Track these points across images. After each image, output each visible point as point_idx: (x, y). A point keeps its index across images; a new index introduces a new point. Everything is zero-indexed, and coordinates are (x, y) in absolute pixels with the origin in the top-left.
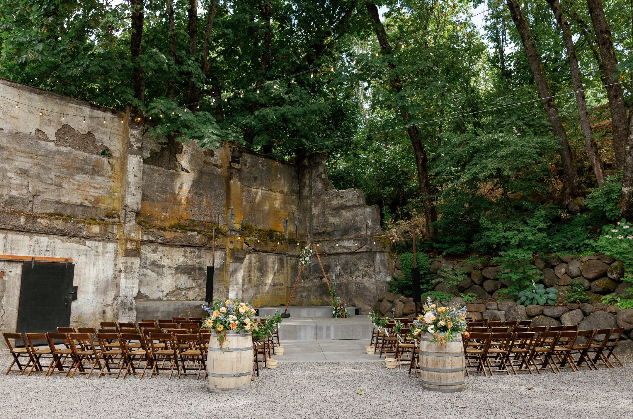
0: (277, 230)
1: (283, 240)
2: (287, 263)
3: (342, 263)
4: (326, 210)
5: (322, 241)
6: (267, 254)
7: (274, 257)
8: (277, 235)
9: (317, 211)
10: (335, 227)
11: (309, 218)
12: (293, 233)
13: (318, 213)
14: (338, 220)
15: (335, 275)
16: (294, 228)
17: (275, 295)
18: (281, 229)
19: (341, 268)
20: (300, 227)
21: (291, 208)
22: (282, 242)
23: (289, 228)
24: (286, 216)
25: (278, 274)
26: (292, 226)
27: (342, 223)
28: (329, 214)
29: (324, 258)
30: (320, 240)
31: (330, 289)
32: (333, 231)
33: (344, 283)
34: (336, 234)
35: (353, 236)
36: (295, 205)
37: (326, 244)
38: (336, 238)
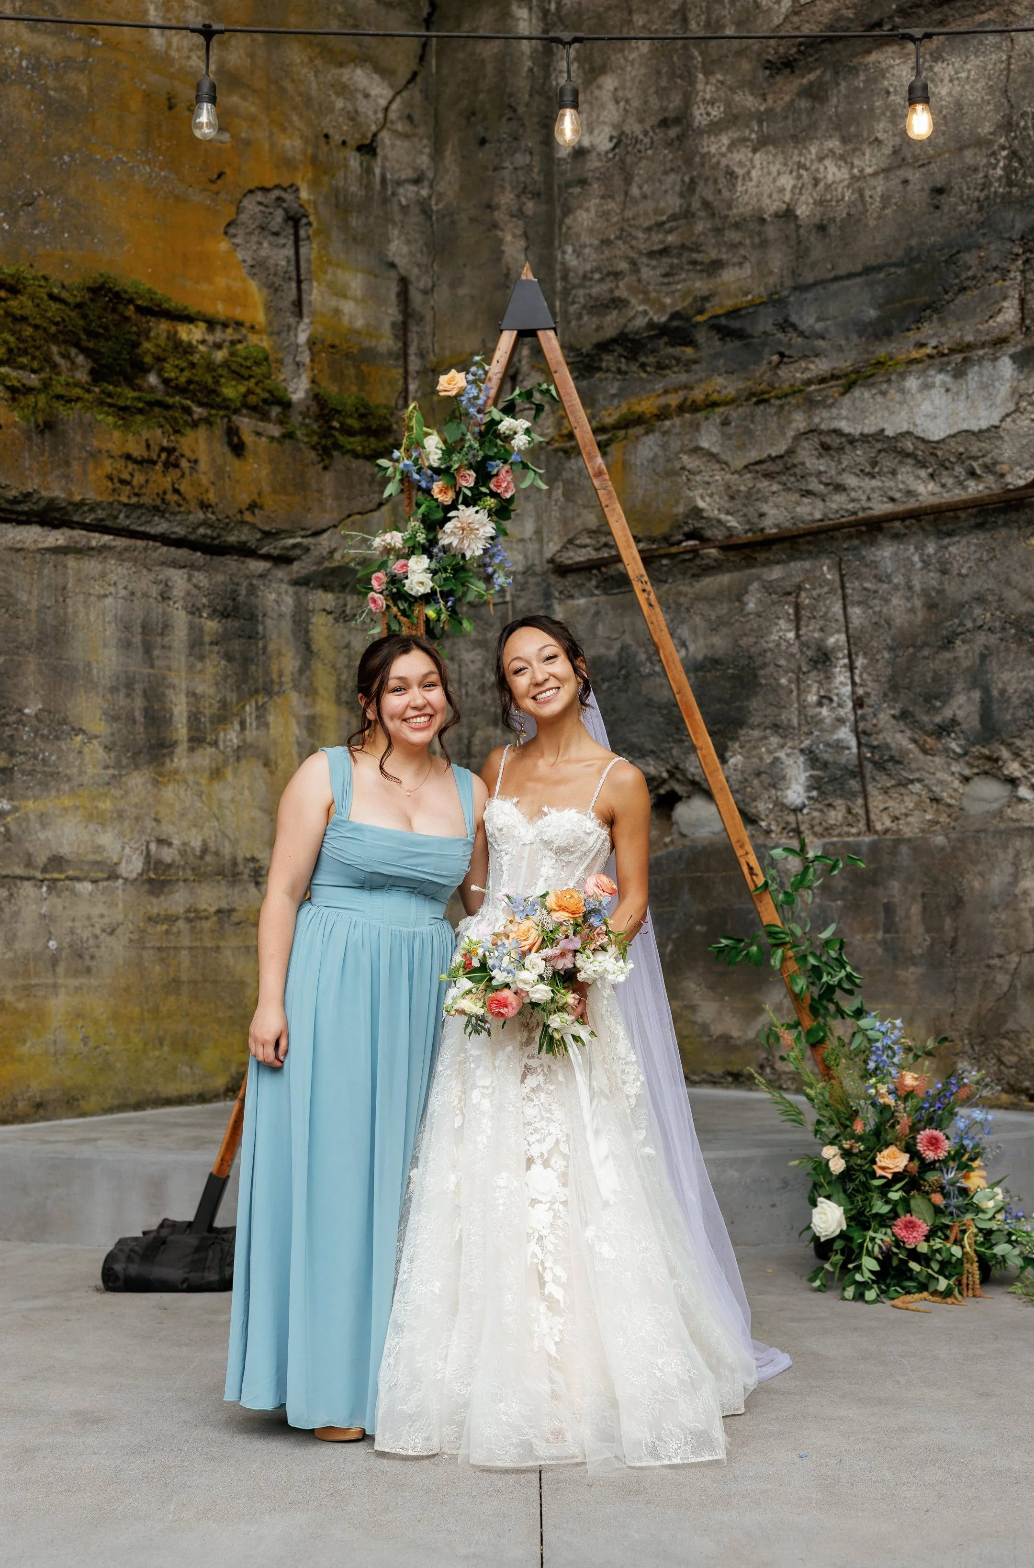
0: (177, 300)
1: (259, 411)
2: (307, 650)
3: (882, 623)
4: (705, 88)
5: (663, 414)
6: (57, 538)
7: (145, 582)
8: (186, 349)
9: (611, 113)
10: (800, 252)
11: (523, 191)
12: (368, 355)
13: (619, 141)
14: (833, 172)
15: (813, 759)
16: (372, 296)
17: (173, 985)
18: (232, 298)
19: (872, 688)
20: (442, 295)
21: (343, 90)
22: (246, 424)
23: (315, 294)
24: (286, 163)
25: (205, 757)
26: (356, 283)
27: (880, 186)
28: (732, 120)
29: (689, 589)
30: (647, 405)
31: (769, 914)
32: (776, 301)
33: (919, 848)
34: (808, 320)
35: (1009, 313)
36: (384, 72)
37: (709, 438)
38: (821, 366)
